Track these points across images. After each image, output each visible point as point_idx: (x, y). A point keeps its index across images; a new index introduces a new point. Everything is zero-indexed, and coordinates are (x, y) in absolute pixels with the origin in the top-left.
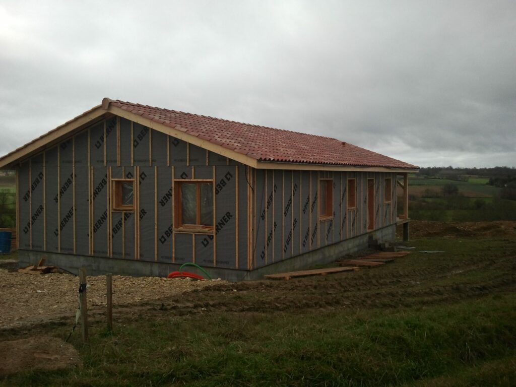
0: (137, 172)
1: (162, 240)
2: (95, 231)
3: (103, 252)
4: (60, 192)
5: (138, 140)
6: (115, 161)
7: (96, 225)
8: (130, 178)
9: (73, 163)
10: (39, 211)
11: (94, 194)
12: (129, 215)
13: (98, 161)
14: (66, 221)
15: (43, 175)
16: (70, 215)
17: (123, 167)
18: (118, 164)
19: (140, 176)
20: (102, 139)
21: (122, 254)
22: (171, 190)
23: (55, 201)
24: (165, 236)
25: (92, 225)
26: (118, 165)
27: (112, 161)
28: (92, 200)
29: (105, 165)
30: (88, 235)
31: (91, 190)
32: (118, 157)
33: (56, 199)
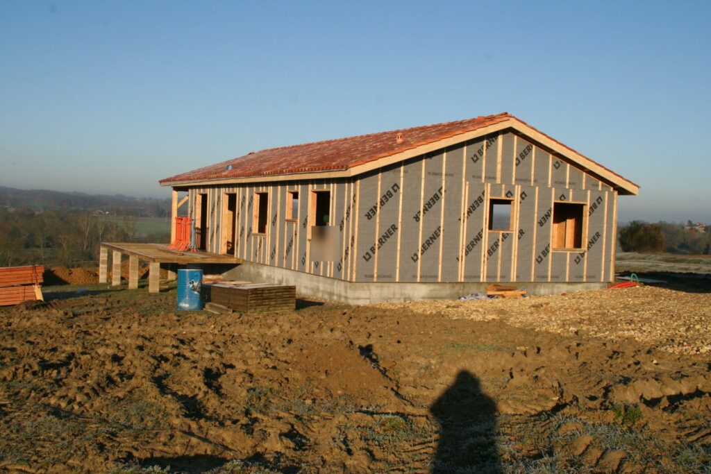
0: (518, 191)
1: (539, 260)
2: (467, 253)
3: (475, 277)
4: (424, 210)
5: (520, 159)
6: (495, 178)
7: (468, 247)
8: (510, 197)
9: (444, 176)
10: (390, 232)
11: (468, 212)
12: (506, 235)
13: (474, 177)
14: (429, 244)
15: (399, 188)
16: (435, 236)
17: (504, 185)
18: (498, 181)
19: (521, 196)
20: (480, 152)
21: (497, 278)
22: (550, 211)
23: (415, 219)
24: (542, 256)
25: (464, 248)
26: (497, 183)
27: (491, 178)
28: (466, 220)
29: (483, 182)
30: (458, 259)
31: (465, 207)
32: (499, 175)
33: (417, 218)
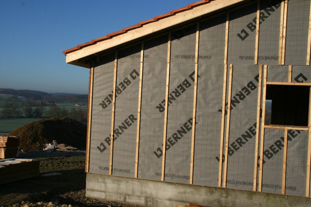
2: (231, 153)
3: (245, 184)
4: (169, 99)
6: (276, 58)
7: (232, 145)
8: (302, 82)
9: (196, 59)
10: (127, 123)
11: (232, 102)
12: (296, 133)
13: (241, 58)
15: (138, 75)
16: (185, 129)
17: (290, 67)
18: (281, 61)
20: (252, 27)
21: (280, 188)
23: (157, 109)
25: (227, 145)
26: (279, 64)
27: (267, 58)
28: (229, 111)
29: (256, 63)
30: (218, 159)
31: (227, 96)
32: (281, 53)
33: (161, 108)
